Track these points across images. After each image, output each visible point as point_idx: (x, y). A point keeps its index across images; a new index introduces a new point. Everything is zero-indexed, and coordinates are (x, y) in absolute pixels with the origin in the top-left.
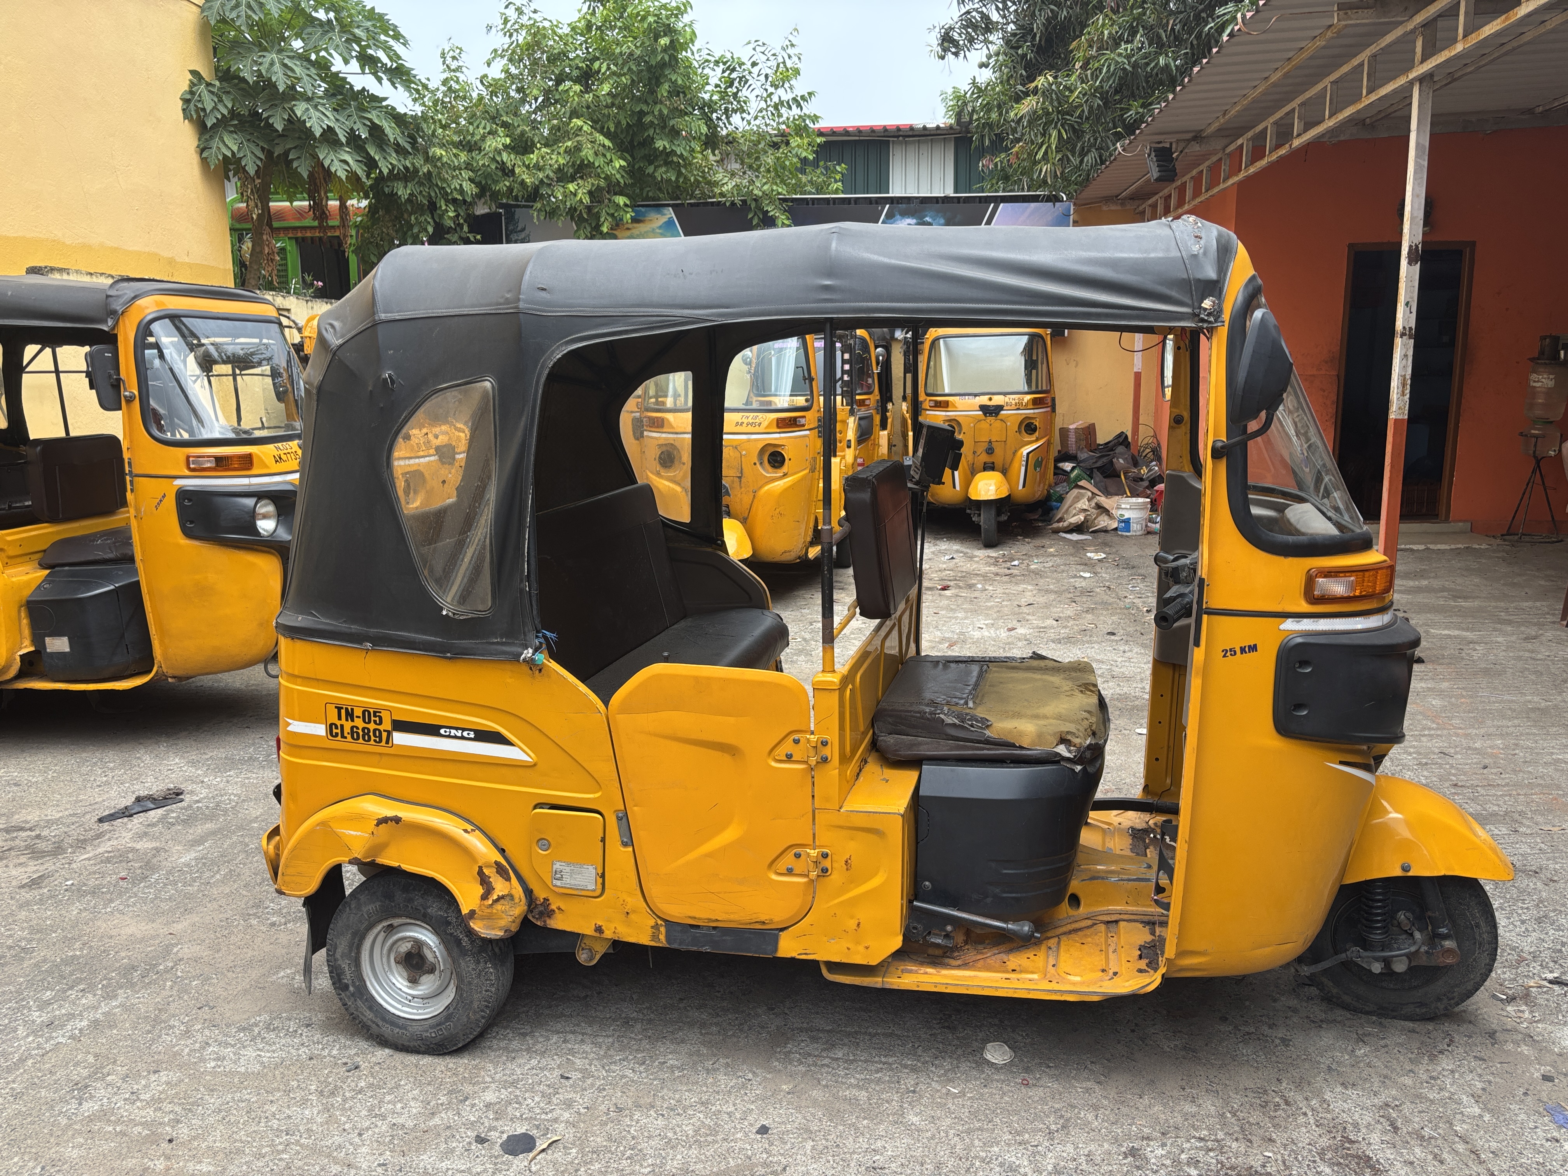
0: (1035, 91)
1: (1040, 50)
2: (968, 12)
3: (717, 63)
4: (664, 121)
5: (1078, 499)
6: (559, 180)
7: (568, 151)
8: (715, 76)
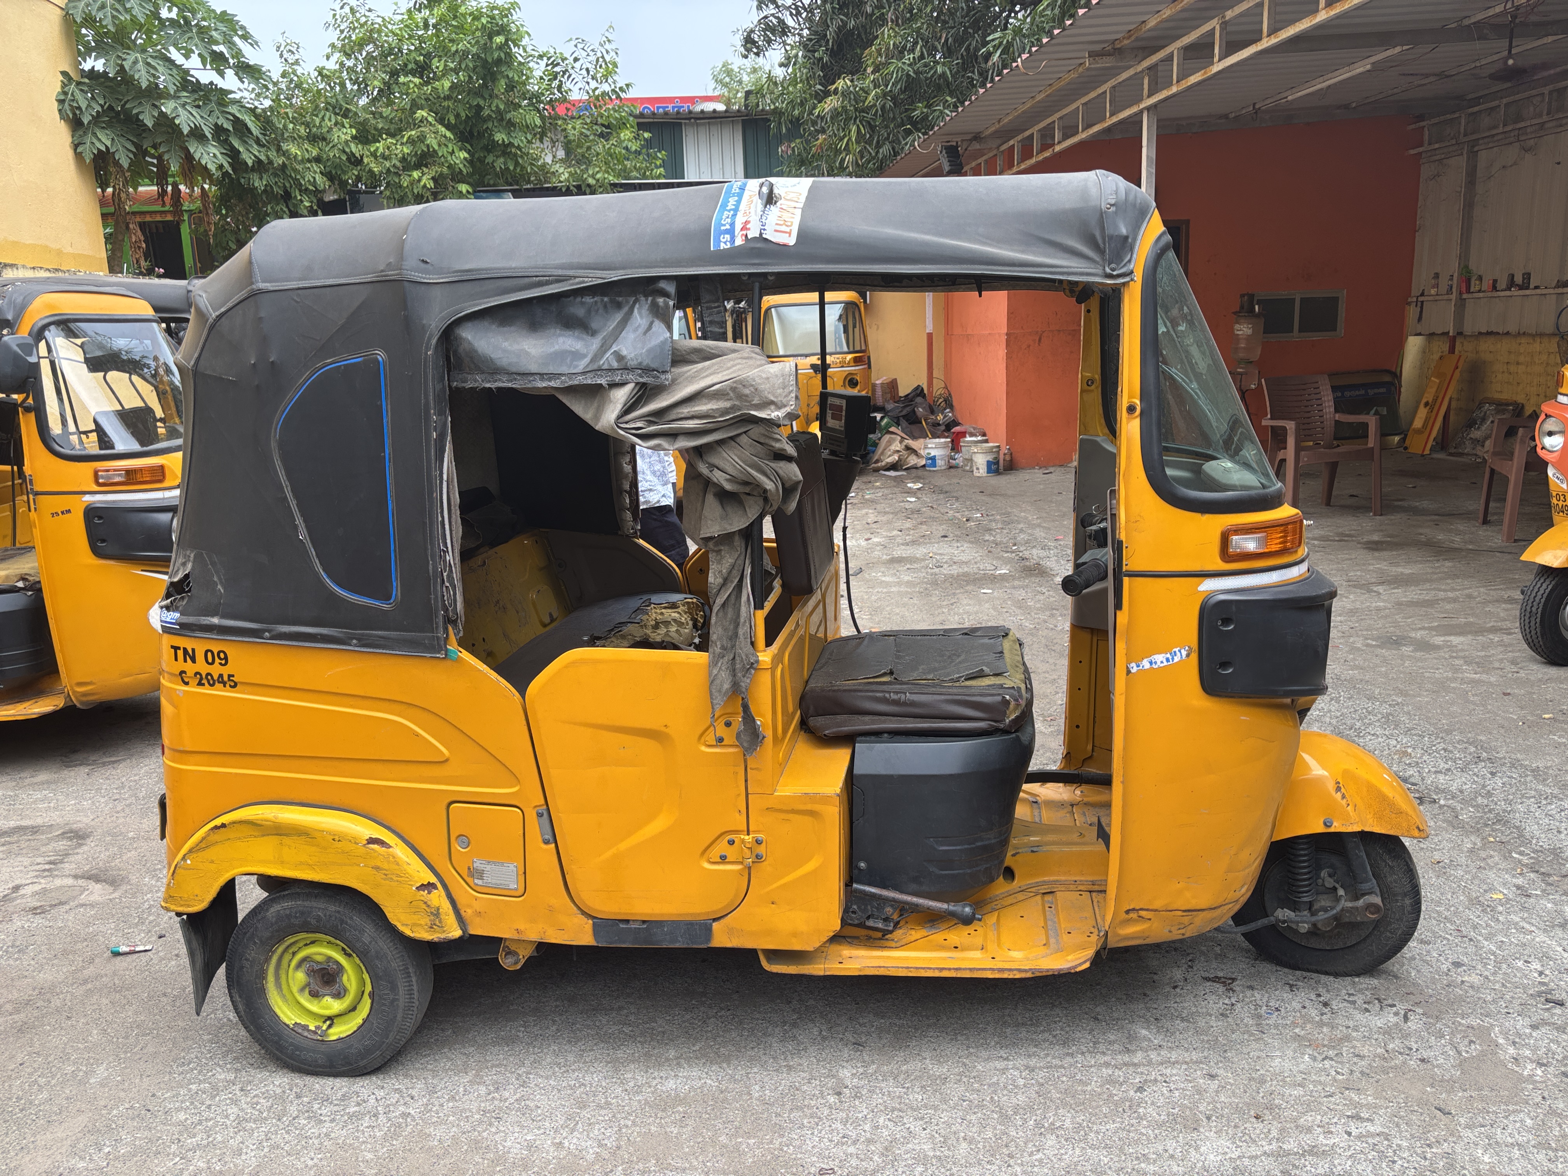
0: (836, 92)
1: (833, 53)
2: (766, 17)
3: (541, 57)
4: (501, 114)
5: (890, 443)
6: (404, 169)
7: (411, 141)
8: (539, 69)
